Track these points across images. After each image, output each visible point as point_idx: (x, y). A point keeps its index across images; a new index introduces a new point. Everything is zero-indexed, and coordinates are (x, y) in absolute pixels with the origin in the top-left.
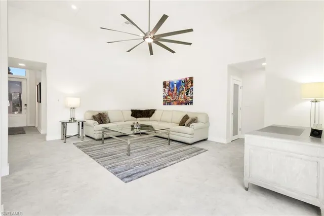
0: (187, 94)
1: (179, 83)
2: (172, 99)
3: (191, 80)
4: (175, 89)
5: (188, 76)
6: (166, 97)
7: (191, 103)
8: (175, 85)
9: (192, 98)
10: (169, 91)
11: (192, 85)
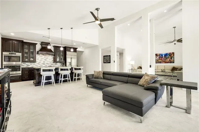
0: (171, 59)
1: (166, 55)
2: (161, 61)
3: (173, 53)
4: (164, 57)
5: (171, 52)
6: (157, 60)
7: (174, 62)
8: (163, 56)
9: (174, 60)
10: (159, 58)
11: (174, 56)
